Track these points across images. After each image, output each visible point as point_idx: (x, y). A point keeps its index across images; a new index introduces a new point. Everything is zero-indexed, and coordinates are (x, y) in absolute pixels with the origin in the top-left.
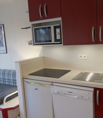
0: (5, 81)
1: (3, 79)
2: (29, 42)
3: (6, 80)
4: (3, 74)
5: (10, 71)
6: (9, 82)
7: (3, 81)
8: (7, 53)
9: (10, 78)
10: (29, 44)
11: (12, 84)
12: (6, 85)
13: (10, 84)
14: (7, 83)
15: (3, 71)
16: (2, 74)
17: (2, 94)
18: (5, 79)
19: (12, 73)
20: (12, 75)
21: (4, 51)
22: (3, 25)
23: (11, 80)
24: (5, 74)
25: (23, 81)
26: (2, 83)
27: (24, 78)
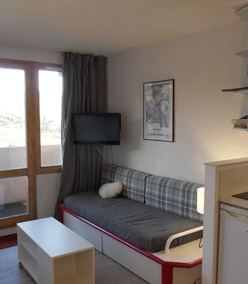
0: (163, 203)
1: (159, 197)
2: (235, 122)
3: (166, 202)
4: (160, 185)
5: (177, 182)
6: (173, 206)
7: (159, 202)
8: (173, 141)
9: (175, 197)
10: (236, 126)
11: (180, 212)
12: (164, 211)
13: (175, 211)
14: (166, 208)
15: (162, 180)
16: (157, 186)
17: (162, 231)
18: (164, 198)
19: (181, 188)
20: (181, 193)
21: (167, 136)
22: (174, 80)
23: (178, 202)
24: (165, 187)
25: (220, 209)
26: (157, 205)
27: (221, 203)
